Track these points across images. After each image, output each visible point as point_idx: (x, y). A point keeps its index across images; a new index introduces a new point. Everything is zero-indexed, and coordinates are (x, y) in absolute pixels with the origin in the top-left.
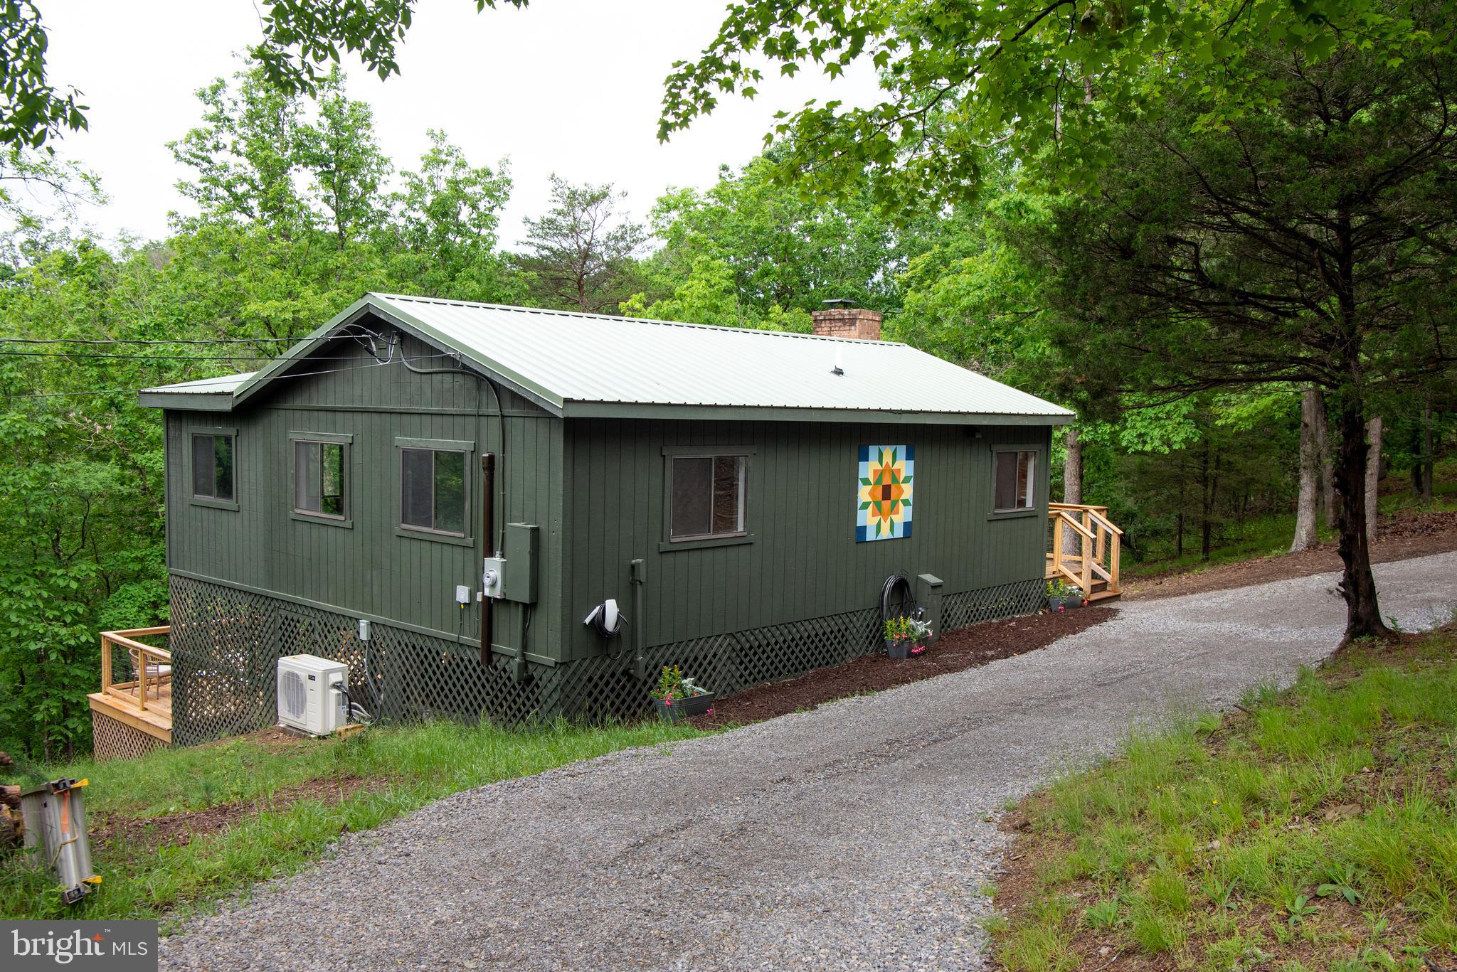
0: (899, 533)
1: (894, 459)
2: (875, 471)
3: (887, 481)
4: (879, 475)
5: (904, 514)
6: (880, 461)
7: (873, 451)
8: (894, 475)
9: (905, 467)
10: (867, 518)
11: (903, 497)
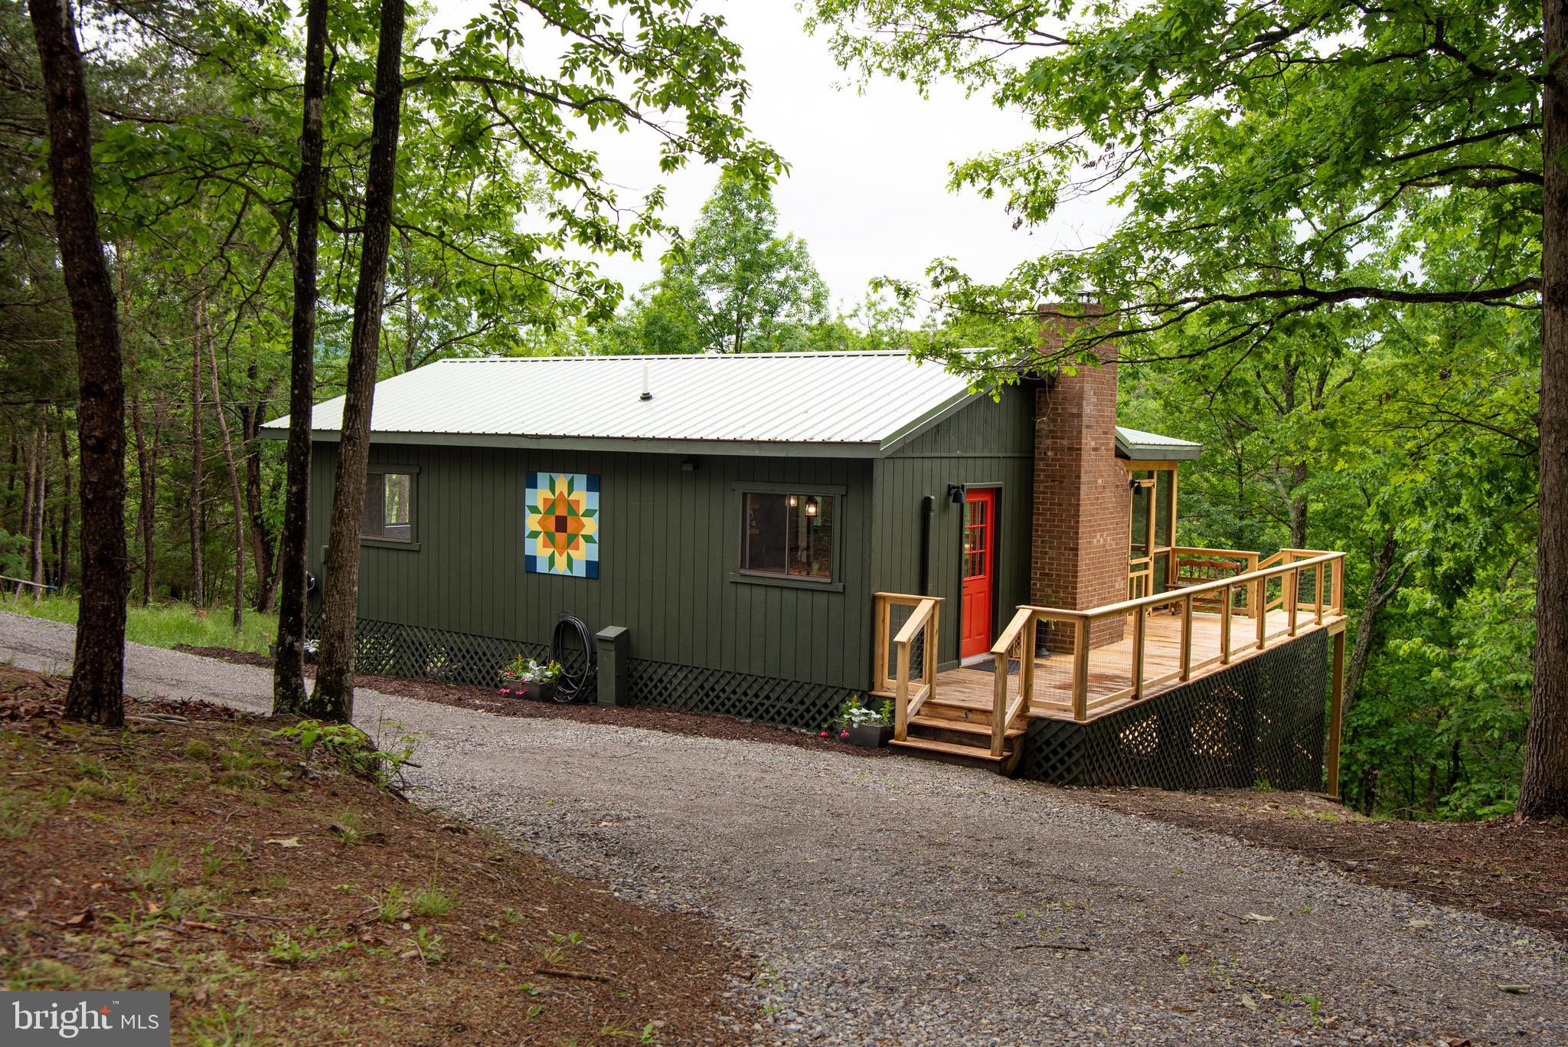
0: (580, 571)
1: (571, 489)
2: (546, 500)
3: (561, 511)
4: (551, 506)
5: (585, 553)
6: (552, 489)
7: (543, 478)
8: (572, 508)
9: (586, 499)
10: (537, 548)
11: (584, 532)
